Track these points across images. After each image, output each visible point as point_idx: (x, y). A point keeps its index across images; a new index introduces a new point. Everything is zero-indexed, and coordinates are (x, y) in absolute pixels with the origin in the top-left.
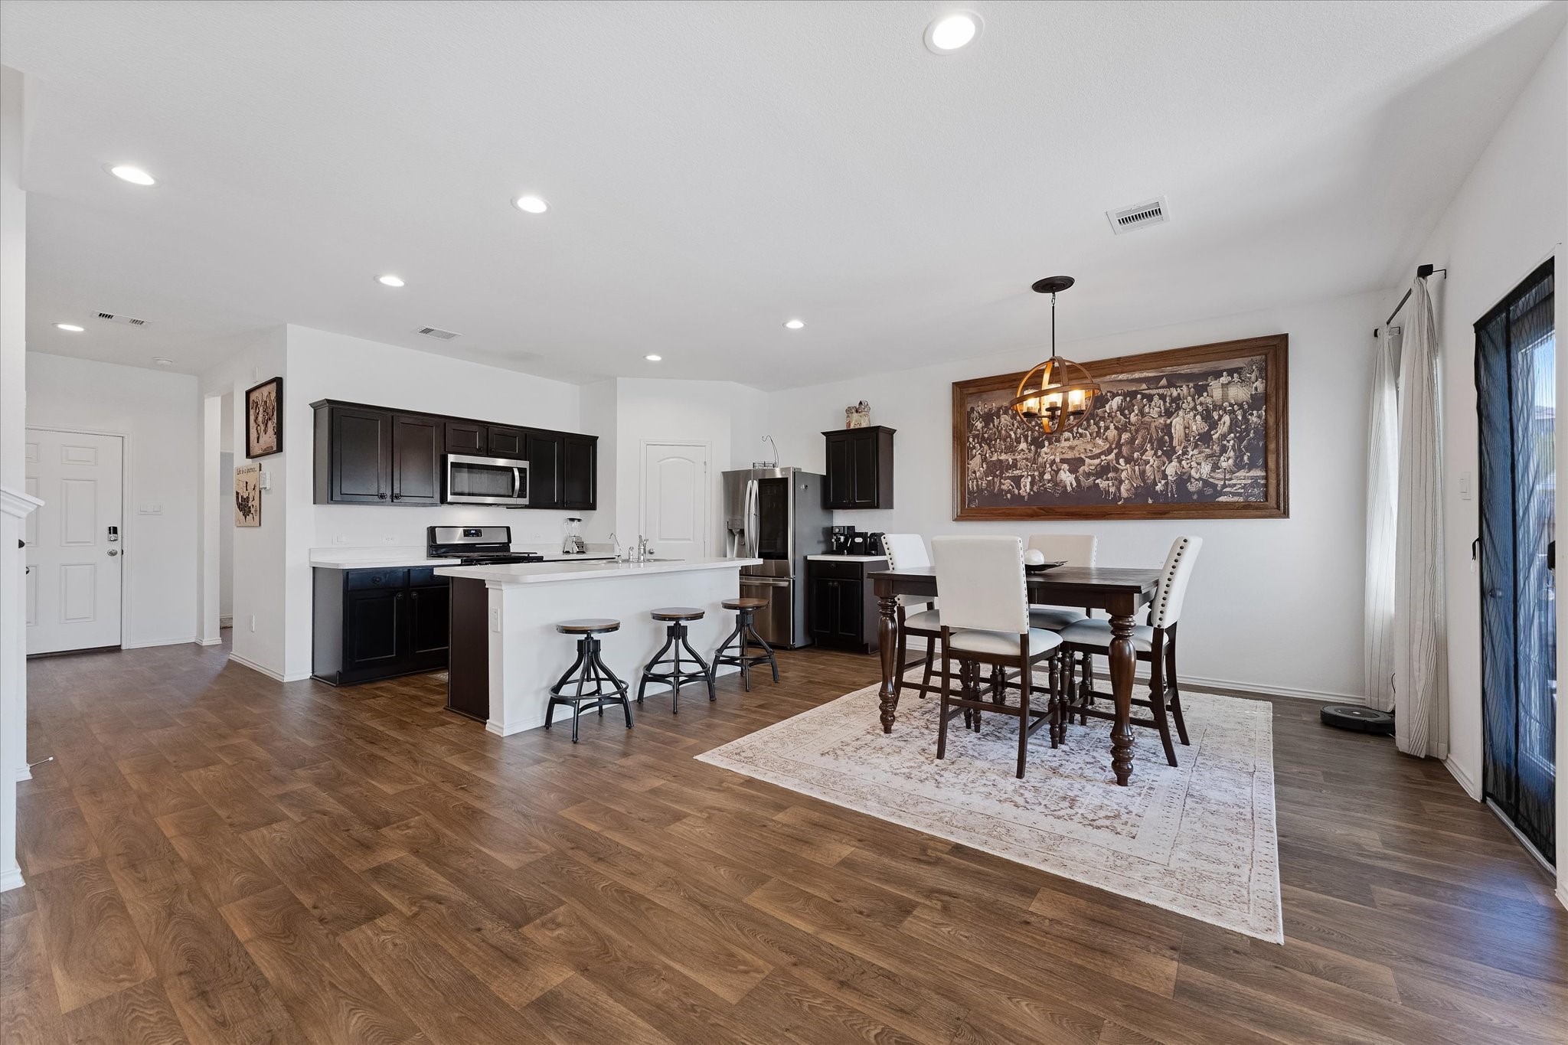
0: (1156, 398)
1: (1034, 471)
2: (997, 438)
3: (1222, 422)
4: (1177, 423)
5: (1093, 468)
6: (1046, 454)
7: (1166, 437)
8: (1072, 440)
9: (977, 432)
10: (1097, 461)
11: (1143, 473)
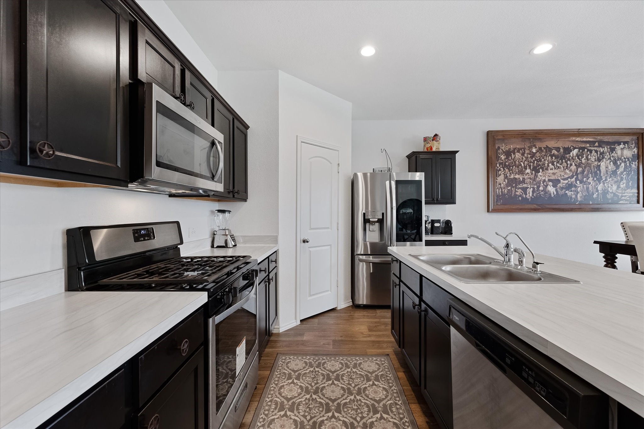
0: (593, 152)
1: (534, 185)
2: (514, 166)
3: (621, 166)
4: (603, 164)
5: (564, 185)
6: (541, 176)
7: (598, 172)
8: (554, 169)
9: (502, 161)
10: (566, 182)
11: (588, 188)
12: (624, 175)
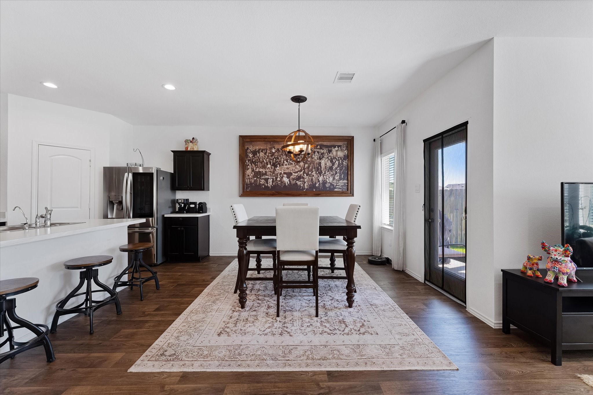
0: (316, 152)
1: (274, 176)
2: (259, 162)
3: (336, 163)
4: (323, 162)
5: (295, 177)
6: (278, 170)
7: (319, 167)
8: (288, 165)
9: (250, 159)
10: (297, 174)
11: (312, 179)
12: (338, 170)
